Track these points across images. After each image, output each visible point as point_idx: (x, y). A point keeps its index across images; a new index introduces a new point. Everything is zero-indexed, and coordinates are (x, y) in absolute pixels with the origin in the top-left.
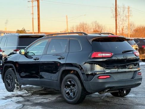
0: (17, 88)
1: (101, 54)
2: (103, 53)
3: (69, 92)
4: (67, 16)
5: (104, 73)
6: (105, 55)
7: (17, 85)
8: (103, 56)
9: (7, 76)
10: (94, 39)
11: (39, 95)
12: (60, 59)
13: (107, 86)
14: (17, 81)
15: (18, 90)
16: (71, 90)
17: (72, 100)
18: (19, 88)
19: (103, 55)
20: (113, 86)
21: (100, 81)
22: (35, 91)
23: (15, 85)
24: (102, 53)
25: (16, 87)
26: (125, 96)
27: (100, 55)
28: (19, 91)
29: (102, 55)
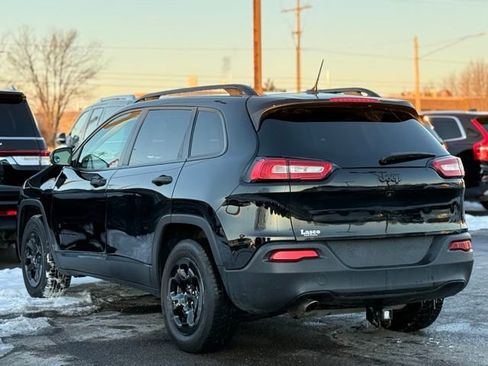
0: (56, 286)
1: (285, 167)
2: (293, 164)
3: (181, 307)
4: (415, 40)
5: (293, 238)
6: (302, 171)
7: (52, 275)
8: (289, 174)
9: (27, 241)
10: (274, 106)
11: (116, 314)
12: (159, 183)
13: (303, 289)
14: (52, 260)
15: (60, 292)
16: (189, 300)
17: (187, 339)
18: (62, 285)
19: (294, 169)
20: (331, 291)
21: (279, 269)
22: (123, 299)
23: (47, 274)
24: (288, 164)
25: (50, 279)
26: (426, 330)
27: (280, 170)
28: (65, 294)
29: (289, 170)
